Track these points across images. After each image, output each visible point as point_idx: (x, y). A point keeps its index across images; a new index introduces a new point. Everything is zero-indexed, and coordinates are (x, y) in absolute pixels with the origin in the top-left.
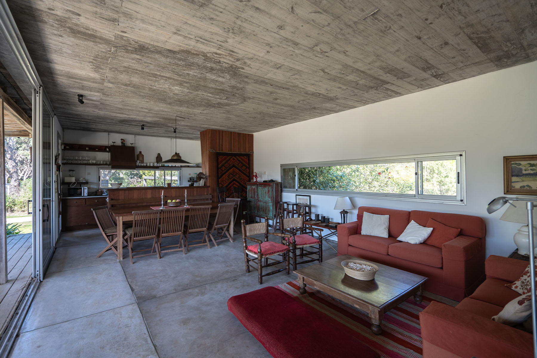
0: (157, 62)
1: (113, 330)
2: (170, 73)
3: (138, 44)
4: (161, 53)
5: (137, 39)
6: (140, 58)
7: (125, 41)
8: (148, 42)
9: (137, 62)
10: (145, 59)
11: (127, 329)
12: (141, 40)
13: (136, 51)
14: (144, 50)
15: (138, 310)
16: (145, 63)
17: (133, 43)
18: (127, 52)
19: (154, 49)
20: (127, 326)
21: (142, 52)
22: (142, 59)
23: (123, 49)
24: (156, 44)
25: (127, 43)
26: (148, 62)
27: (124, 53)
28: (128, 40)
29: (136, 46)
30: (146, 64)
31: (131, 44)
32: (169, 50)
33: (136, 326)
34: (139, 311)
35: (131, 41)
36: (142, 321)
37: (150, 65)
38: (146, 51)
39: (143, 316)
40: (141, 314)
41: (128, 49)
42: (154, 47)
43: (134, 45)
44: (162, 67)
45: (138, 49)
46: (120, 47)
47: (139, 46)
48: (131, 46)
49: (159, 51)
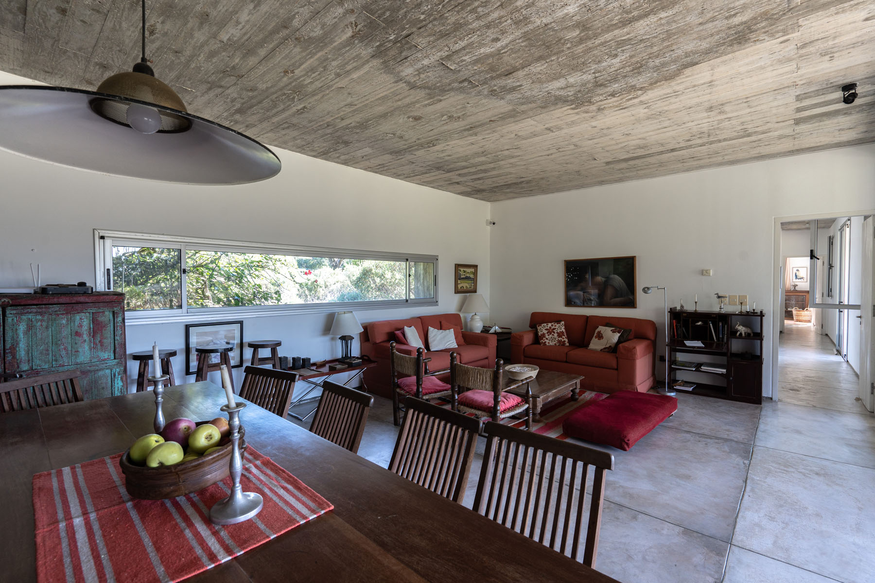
0: (695, 36)
1: (798, 527)
2: (643, 35)
3: (752, 40)
4: (703, 53)
5: (759, 46)
6: (731, 21)
7: (778, 32)
8: (737, 53)
9: (732, 5)
10: (720, 24)
11: (773, 515)
12: (752, 48)
13: (749, 28)
14: (735, 39)
15: (737, 529)
16: (713, 19)
17: (763, 37)
18: (765, 13)
19: (720, 52)
20: (772, 519)
21: (735, 33)
22: (726, 22)
23: (776, 14)
24: (724, 58)
25: (772, 29)
26: (710, 25)
27: (770, 7)
28: (772, 35)
29: (753, 36)
30: (709, 15)
31: (765, 32)
32: (697, 64)
33: (757, 511)
34: (738, 526)
35: (766, 37)
36: (742, 510)
37: (701, 20)
38: (732, 40)
39: (737, 516)
40: (738, 520)
41: (767, 19)
42: (722, 53)
43: (759, 36)
44: (674, 34)
45: (748, 34)
46: (784, 14)
47: (749, 39)
48: (764, 30)
49: (709, 53)
